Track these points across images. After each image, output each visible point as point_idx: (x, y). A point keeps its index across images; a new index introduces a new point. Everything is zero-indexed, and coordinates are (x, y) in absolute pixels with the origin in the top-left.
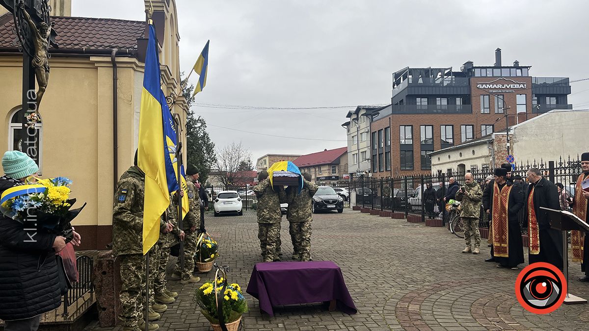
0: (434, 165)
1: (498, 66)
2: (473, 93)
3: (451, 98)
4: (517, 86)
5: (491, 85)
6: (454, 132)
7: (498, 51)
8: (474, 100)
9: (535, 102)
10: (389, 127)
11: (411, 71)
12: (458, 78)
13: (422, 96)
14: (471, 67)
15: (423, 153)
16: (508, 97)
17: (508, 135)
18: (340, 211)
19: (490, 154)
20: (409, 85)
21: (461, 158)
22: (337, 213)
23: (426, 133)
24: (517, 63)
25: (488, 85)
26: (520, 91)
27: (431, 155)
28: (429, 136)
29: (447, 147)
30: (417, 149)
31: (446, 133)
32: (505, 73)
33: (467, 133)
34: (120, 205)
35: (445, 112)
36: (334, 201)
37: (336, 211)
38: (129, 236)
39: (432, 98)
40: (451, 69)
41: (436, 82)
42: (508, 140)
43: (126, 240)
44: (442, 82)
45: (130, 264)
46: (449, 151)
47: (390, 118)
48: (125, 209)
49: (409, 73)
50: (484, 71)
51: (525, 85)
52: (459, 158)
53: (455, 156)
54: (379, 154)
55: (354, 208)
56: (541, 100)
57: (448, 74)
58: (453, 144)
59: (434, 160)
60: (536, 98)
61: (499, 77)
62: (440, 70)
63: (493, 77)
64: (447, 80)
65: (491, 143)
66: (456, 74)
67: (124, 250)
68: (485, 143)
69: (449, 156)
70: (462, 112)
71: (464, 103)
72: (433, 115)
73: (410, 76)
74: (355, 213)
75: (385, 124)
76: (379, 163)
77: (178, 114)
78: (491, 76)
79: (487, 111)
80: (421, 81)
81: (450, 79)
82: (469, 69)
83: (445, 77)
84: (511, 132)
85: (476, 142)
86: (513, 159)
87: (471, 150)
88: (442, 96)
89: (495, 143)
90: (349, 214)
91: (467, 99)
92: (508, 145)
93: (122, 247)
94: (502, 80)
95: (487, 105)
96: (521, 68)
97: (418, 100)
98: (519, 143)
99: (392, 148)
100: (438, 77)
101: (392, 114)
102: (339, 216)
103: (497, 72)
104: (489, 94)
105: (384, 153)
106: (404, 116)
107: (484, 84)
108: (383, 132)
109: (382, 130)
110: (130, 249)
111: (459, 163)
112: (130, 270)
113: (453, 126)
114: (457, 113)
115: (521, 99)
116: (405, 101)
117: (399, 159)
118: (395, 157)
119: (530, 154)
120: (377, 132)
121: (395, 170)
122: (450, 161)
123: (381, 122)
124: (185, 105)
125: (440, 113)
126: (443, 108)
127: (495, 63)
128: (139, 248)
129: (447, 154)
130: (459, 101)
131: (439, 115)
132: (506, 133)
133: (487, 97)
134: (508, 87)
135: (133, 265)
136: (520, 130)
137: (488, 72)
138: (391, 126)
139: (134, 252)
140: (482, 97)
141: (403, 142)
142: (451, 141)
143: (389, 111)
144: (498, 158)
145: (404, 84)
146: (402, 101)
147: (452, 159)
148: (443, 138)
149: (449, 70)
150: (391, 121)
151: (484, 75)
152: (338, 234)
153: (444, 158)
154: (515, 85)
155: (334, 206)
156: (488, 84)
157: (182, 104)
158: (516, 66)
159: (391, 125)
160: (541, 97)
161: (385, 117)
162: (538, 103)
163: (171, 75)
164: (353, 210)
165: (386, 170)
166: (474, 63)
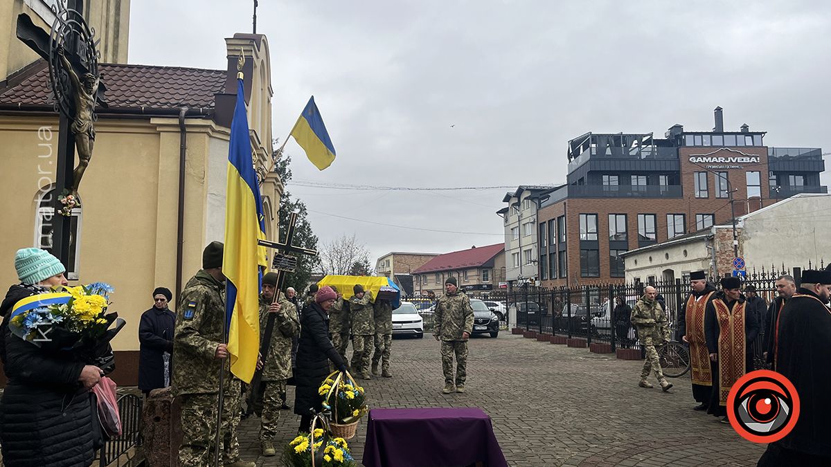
0: (628, 271)
1: (719, 131)
2: (684, 169)
3: (652, 176)
4: (746, 160)
5: (710, 158)
6: (658, 224)
7: (719, 111)
8: (685, 178)
9: (774, 183)
10: (563, 216)
11: (595, 138)
12: (662, 148)
13: (610, 173)
14: (680, 133)
15: (613, 253)
16: (735, 176)
17: (734, 228)
18: (494, 335)
19: (710, 256)
20: (592, 158)
21: (668, 261)
22: (489, 337)
23: (617, 225)
24: (745, 127)
25: (704, 158)
26: (752, 167)
27: (624, 257)
28: (622, 229)
29: (646, 246)
30: (604, 246)
31: (646, 226)
32: (729, 141)
33: (675, 225)
34: (186, 324)
35: (643, 196)
36: (485, 321)
37: (489, 334)
38: (195, 368)
39: (624, 175)
40: (651, 135)
41: (631, 154)
42: (735, 237)
43: (192, 374)
44: (639, 154)
45: (196, 407)
46: (650, 251)
47: (565, 204)
48: (192, 329)
49: (592, 140)
50: (698, 138)
51: (758, 159)
52: (665, 261)
53: (659, 258)
54: (550, 254)
55: (514, 332)
56: (782, 178)
57: (648, 142)
58: (655, 241)
59: (629, 264)
60: (774, 177)
61: (721, 147)
62: (635, 137)
63: (712, 146)
64: (647, 151)
65: (711, 239)
66: (659, 143)
67: (189, 388)
68: (702, 240)
69: (650, 258)
70: (669, 195)
71: (671, 182)
72: (626, 200)
73: (594, 145)
74: (516, 339)
75: (558, 211)
76: (550, 267)
77: (268, 197)
78: (709, 145)
79: (704, 195)
80: (608, 152)
81: (651, 150)
82: (677, 136)
83: (643, 146)
84: (740, 225)
85: (689, 237)
86: (743, 263)
87: (682, 249)
88: (639, 173)
89: (717, 240)
90: (507, 339)
91: (675, 178)
92: (736, 242)
93: (185, 383)
94: (724, 151)
95: (704, 187)
96: (752, 134)
97: (605, 178)
98: (751, 241)
99: (568, 245)
100: (634, 146)
101: (568, 197)
102: (492, 342)
103: (717, 140)
104: (706, 169)
105: (557, 253)
106: (585, 200)
107: (699, 156)
108: (555, 223)
109: (554, 219)
110: (196, 385)
111: (665, 268)
112: (196, 415)
113: (655, 215)
114: (661, 197)
115: (753, 178)
116: (586, 179)
117: (579, 261)
118: (573, 259)
119: (768, 256)
120: (547, 222)
121: (572, 277)
122: (652, 265)
123: (552, 209)
124: (278, 183)
125: (636, 197)
126: (641, 189)
127: (714, 127)
128: (209, 385)
129: (648, 256)
130: (663, 180)
131: (636, 200)
132: (732, 226)
133: (703, 175)
134: (734, 161)
135: (200, 409)
136: (752, 222)
137: (704, 140)
138: (567, 215)
139: (202, 390)
140: (696, 175)
141: (583, 237)
142: (653, 237)
143: (564, 193)
144: (721, 262)
145: (584, 156)
146: (582, 180)
147: (654, 262)
148: (642, 233)
149: (649, 137)
150: (567, 207)
151: (698, 143)
152: (489, 369)
153: (643, 261)
154: (744, 159)
155: (486, 328)
156: (704, 156)
157: (274, 183)
158: (745, 132)
159: (567, 212)
160: (782, 176)
161: (559, 201)
162: (778, 184)
163: (260, 143)
164: (513, 334)
165: (560, 277)
166: (684, 128)
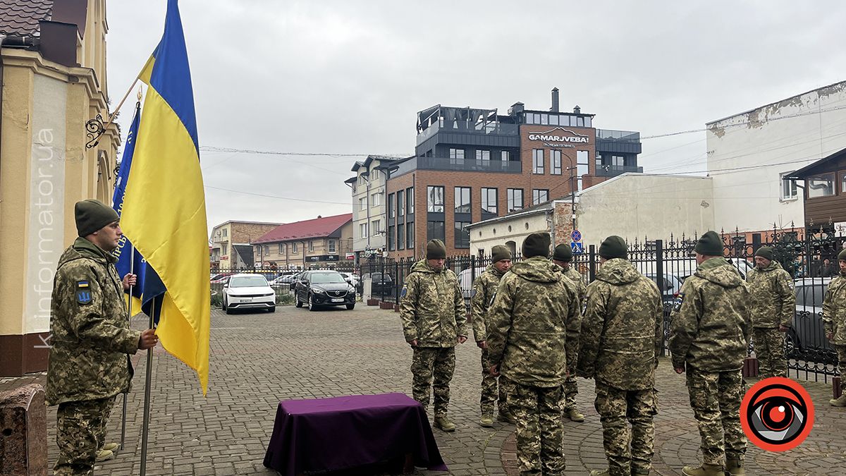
0: (473, 242)
1: (555, 112)
2: (524, 147)
3: (495, 151)
4: (577, 140)
5: (546, 137)
6: (499, 198)
7: (556, 91)
8: (524, 155)
9: (599, 162)
10: (412, 188)
11: (444, 111)
12: (504, 125)
13: (457, 147)
14: (521, 111)
15: (458, 225)
16: (568, 154)
17: (573, 203)
18: (350, 307)
19: (549, 229)
20: (441, 132)
21: (511, 234)
22: (345, 310)
23: (462, 198)
24: (577, 109)
25: (542, 136)
26: (581, 146)
27: (469, 229)
28: (466, 201)
29: (488, 219)
30: (449, 218)
31: (488, 200)
32: (564, 121)
33: (514, 199)
34: (86, 311)
35: (487, 170)
36: (342, 293)
37: (345, 307)
38: (81, 368)
39: (470, 149)
40: (496, 111)
41: (477, 128)
42: (574, 211)
43: (77, 375)
44: (483, 129)
46: (497, 223)
47: (414, 175)
48: (98, 316)
49: (441, 112)
50: (537, 116)
51: (588, 139)
52: (508, 233)
53: (502, 230)
54: (398, 225)
55: (370, 303)
56: (606, 158)
57: (492, 118)
58: (496, 215)
59: (474, 235)
60: (600, 157)
61: (556, 126)
62: (482, 112)
63: (549, 125)
64: (491, 127)
65: (551, 213)
66: (502, 119)
67: (73, 394)
68: (542, 213)
69: (494, 230)
70: (509, 171)
71: (512, 158)
72: (471, 173)
73: (442, 118)
74: (373, 310)
75: (407, 182)
76: (398, 237)
77: (105, 152)
78: (547, 124)
79: (541, 171)
80: (455, 126)
81: (495, 125)
82: (518, 114)
83: (488, 122)
84: (576, 200)
85: (528, 211)
86: (579, 236)
87: (524, 222)
88: (483, 148)
89: (556, 214)
90: (364, 311)
91: (515, 154)
92: (574, 216)
93: (68, 388)
94: (559, 130)
95: (541, 164)
96: (583, 116)
97: (452, 151)
98: (584, 215)
99: (416, 216)
100: (479, 121)
101: (417, 169)
102: (349, 313)
103: (554, 120)
104: (545, 148)
105: (405, 224)
106: (433, 172)
107: (538, 134)
108: (404, 195)
109: (402, 191)
110: (83, 391)
111: (507, 240)
112: (79, 426)
113: (497, 189)
114: (502, 172)
115: (582, 157)
116: (434, 152)
117: (426, 233)
118: (420, 228)
119: (599, 230)
120: (396, 193)
121: (419, 248)
122: (496, 237)
123: (402, 179)
125: (481, 171)
126: (485, 164)
127: (551, 106)
128: (101, 389)
129: (492, 228)
130: (504, 155)
131: (480, 174)
132: (571, 201)
133: (540, 152)
134: (567, 140)
136: (586, 198)
137: (542, 119)
138: (416, 187)
139: (92, 396)
140: (534, 151)
141: (430, 209)
142: (494, 210)
143: (413, 165)
144: (559, 235)
145: (433, 129)
146: (431, 151)
147: (498, 234)
148: (484, 207)
149: (493, 113)
150: (416, 179)
151: (537, 122)
153: (488, 232)
154: (576, 138)
155: (342, 300)
156: (542, 134)
158: (577, 113)
159: (416, 184)
160: (606, 156)
161: (408, 173)
162: (603, 163)
163: (98, 86)
164: (368, 305)
165: (408, 248)
166: (525, 105)
